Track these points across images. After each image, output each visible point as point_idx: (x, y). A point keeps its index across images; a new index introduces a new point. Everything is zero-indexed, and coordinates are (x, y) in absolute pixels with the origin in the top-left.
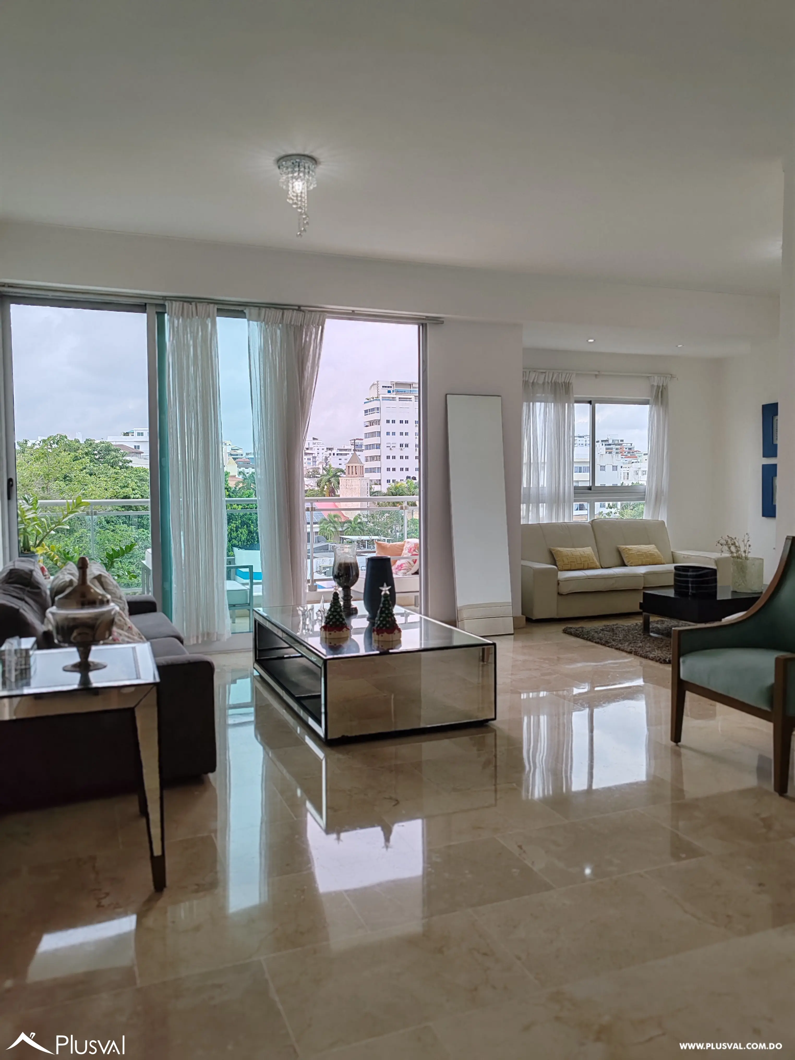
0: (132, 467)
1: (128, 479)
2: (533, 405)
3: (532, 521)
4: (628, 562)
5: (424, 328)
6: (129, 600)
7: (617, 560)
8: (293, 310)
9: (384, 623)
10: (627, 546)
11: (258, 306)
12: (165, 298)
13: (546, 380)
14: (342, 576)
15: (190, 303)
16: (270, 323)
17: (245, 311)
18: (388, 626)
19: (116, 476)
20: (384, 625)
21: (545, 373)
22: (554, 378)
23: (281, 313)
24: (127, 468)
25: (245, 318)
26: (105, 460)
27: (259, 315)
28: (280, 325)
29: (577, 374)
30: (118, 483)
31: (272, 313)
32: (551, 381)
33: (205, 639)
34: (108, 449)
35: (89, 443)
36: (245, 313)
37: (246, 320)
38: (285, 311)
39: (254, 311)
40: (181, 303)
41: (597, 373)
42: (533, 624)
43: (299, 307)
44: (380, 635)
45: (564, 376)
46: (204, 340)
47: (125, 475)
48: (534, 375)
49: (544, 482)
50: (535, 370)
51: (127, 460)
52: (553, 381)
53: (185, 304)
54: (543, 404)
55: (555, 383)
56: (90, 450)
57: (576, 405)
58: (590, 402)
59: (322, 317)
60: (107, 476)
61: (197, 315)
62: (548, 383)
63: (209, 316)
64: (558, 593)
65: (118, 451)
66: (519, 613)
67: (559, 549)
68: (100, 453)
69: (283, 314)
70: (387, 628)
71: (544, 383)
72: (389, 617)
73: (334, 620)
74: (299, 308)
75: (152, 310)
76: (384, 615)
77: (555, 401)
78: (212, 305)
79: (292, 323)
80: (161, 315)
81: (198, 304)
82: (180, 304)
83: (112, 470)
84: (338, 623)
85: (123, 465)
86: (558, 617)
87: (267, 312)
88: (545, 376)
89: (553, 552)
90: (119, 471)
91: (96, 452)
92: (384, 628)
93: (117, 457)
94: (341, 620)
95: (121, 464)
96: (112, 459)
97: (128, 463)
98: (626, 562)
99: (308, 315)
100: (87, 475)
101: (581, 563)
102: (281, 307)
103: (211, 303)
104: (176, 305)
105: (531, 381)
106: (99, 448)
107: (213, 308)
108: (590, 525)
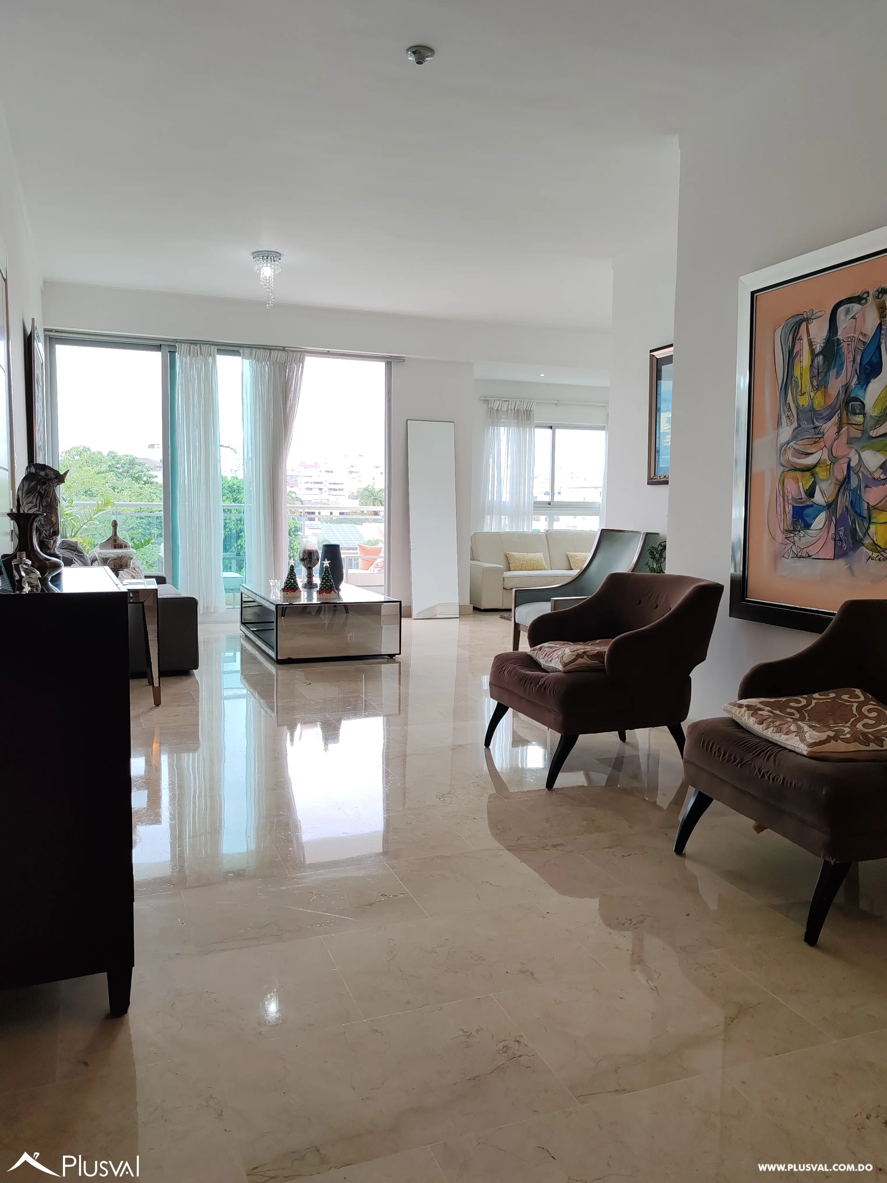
0: (157, 483)
1: (153, 495)
2: (497, 429)
3: (494, 529)
4: (574, 566)
5: (389, 365)
6: (145, 575)
7: (565, 564)
8: (279, 350)
9: (325, 586)
10: (575, 553)
11: (250, 347)
12: (176, 341)
13: (510, 408)
14: (306, 559)
15: (196, 344)
16: (260, 361)
17: (240, 351)
18: (327, 588)
19: (140, 490)
20: (324, 588)
21: (508, 401)
22: (516, 406)
23: (269, 353)
24: (152, 483)
25: (240, 356)
26: (129, 474)
27: (251, 355)
28: (268, 362)
29: (537, 403)
30: (142, 499)
31: (261, 352)
32: (514, 409)
33: (205, 611)
34: (132, 462)
35: (112, 455)
36: (240, 353)
37: (240, 358)
38: (272, 351)
39: (247, 351)
40: (189, 345)
41: (557, 402)
42: (481, 613)
43: (284, 347)
44: (321, 594)
45: (525, 404)
46: (207, 373)
47: (150, 490)
48: (498, 403)
49: (506, 497)
50: (498, 399)
51: (152, 475)
52: (516, 409)
53: (192, 346)
54: (506, 428)
55: (518, 410)
56: (114, 462)
57: (536, 429)
58: (551, 427)
59: (302, 356)
60: (131, 491)
61: (201, 354)
62: (511, 410)
63: (210, 355)
64: (504, 588)
65: (143, 465)
66: (467, 602)
67: (513, 553)
68: (124, 467)
69: (270, 352)
70: (326, 589)
71: (507, 410)
72: (328, 582)
73: (290, 584)
74: (284, 349)
75: (166, 350)
76: (324, 581)
77: (518, 425)
78: (212, 347)
79: (278, 361)
80: (172, 353)
81: (202, 346)
82: (187, 346)
83: (136, 485)
84: (293, 587)
85: (147, 480)
86: (503, 608)
87: (257, 352)
88: (508, 404)
89: (508, 556)
90: (144, 486)
91: (119, 466)
92: (324, 590)
93: (142, 472)
94: (295, 585)
95: (145, 479)
96: (137, 473)
97: (154, 478)
98: (572, 566)
99: (290, 354)
100: (110, 488)
101: (531, 566)
102: (270, 348)
103: (212, 345)
104: (185, 347)
105: (496, 409)
106: (122, 461)
107: (214, 349)
108: (545, 535)
